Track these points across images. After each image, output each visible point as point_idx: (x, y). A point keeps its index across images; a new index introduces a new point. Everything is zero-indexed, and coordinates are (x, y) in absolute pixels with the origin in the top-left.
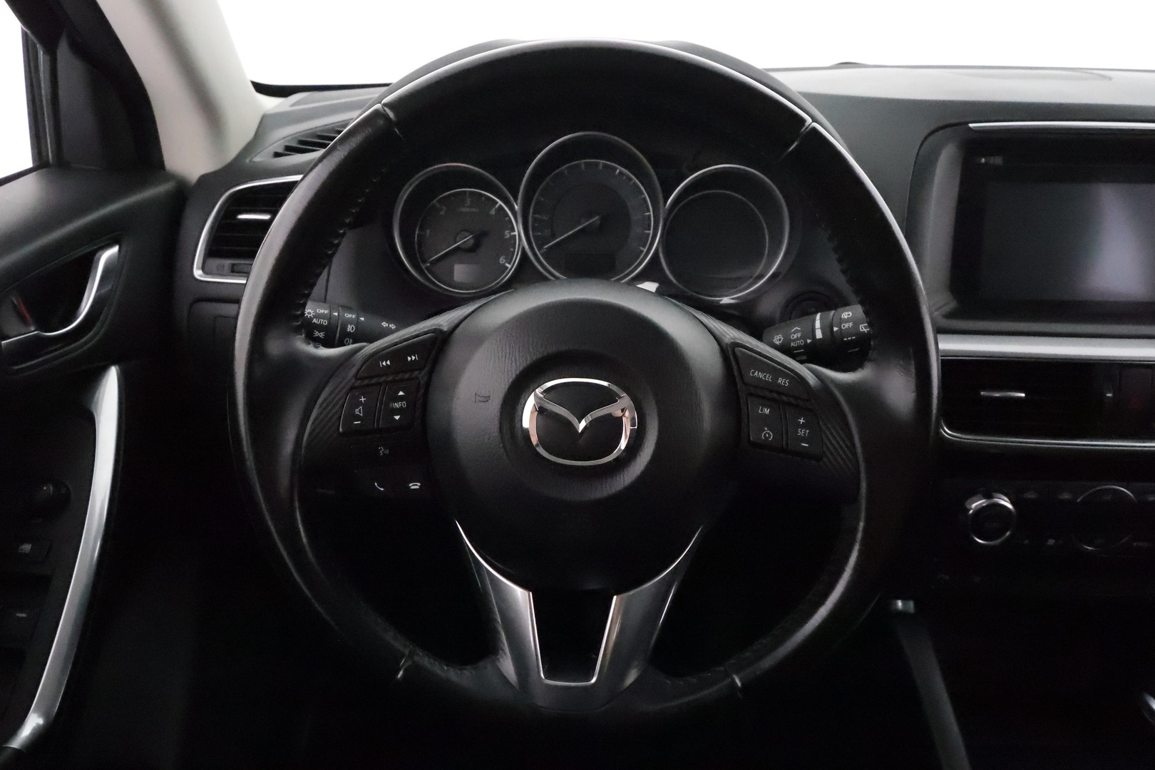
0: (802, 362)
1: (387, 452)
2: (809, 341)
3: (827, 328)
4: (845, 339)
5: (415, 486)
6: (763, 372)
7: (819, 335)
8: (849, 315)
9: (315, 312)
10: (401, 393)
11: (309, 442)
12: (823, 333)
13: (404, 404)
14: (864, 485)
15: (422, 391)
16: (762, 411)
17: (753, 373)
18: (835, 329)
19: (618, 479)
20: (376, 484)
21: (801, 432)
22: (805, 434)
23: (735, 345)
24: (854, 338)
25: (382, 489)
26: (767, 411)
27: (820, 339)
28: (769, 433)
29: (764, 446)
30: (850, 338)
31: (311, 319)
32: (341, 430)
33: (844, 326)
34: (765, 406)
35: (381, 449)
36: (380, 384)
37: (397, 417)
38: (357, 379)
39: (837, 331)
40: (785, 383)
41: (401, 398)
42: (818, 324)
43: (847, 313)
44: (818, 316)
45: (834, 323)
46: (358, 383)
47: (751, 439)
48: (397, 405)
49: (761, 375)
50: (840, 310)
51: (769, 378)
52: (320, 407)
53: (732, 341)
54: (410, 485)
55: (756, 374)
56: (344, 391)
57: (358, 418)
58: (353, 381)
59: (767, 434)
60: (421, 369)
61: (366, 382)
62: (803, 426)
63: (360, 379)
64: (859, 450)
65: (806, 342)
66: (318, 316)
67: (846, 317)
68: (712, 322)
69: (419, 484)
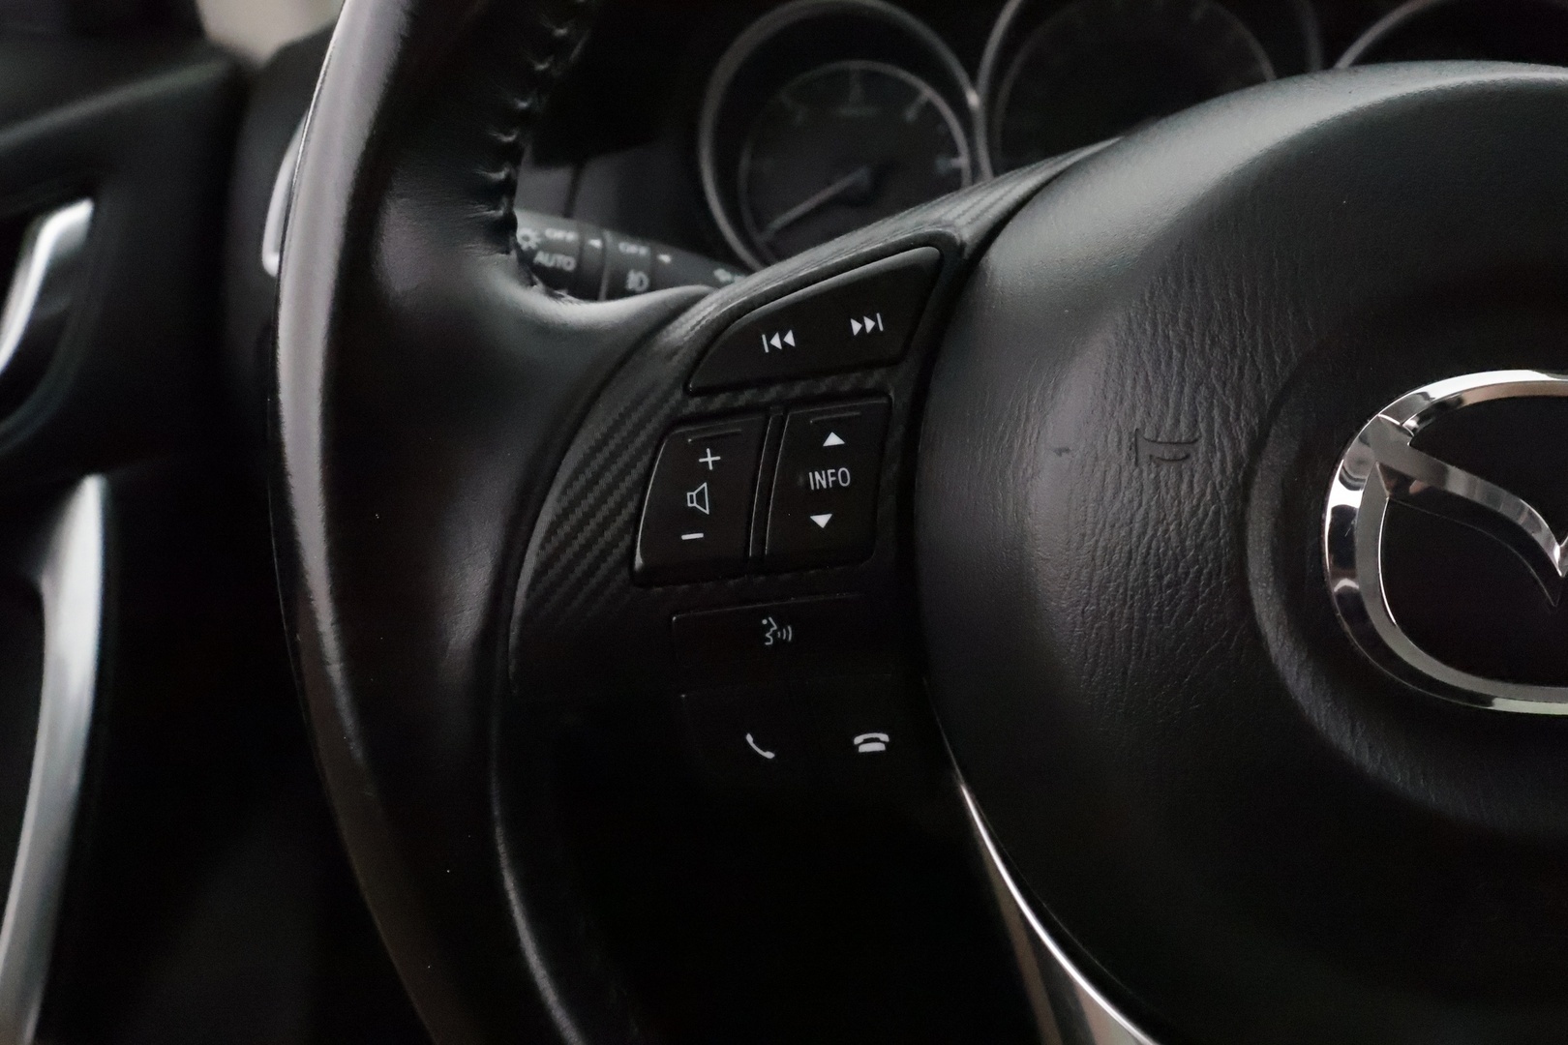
1: (788, 634)
5: (871, 744)
9: (542, 235)
10: (833, 440)
11: (537, 600)
13: (842, 476)
15: (898, 433)
20: (749, 738)
25: (769, 755)
31: (532, 253)
32: (639, 561)
35: (770, 625)
36: (764, 409)
37: (822, 520)
38: (689, 394)
41: (833, 457)
46: (694, 405)
48: (820, 479)
52: (564, 492)
54: (858, 740)
56: (650, 428)
57: (694, 520)
58: (678, 395)
60: (893, 363)
61: (718, 402)
63: (697, 393)
66: (549, 247)
69: (884, 737)
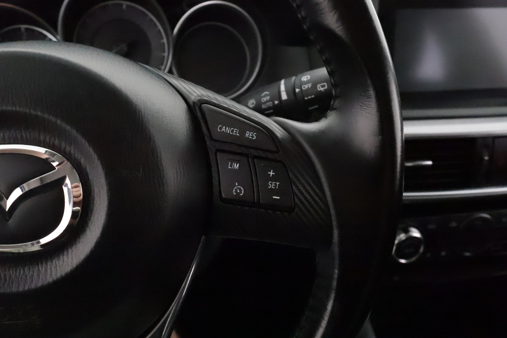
0: (268, 115)
2: (276, 102)
3: (291, 91)
4: (306, 98)
6: (230, 127)
7: (284, 97)
8: (307, 78)
12: (288, 94)
14: (336, 232)
16: (231, 166)
17: (221, 128)
18: (297, 90)
19: (65, 259)
21: (272, 185)
22: (275, 186)
23: (202, 102)
24: (313, 96)
26: (236, 166)
27: (285, 100)
28: (240, 189)
29: (236, 201)
30: (309, 97)
33: (304, 87)
34: (233, 161)
39: (299, 92)
40: (253, 137)
42: (283, 88)
43: (306, 77)
44: (283, 82)
45: (296, 85)
47: (224, 196)
49: (228, 130)
50: (299, 76)
51: (236, 132)
53: (199, 98)
55: (223, 129)
59: (238, 190)
62: (274, 179)
64: (329, 198)
65: (274, 103)
67: (305, 80)
68: (182, 83)
